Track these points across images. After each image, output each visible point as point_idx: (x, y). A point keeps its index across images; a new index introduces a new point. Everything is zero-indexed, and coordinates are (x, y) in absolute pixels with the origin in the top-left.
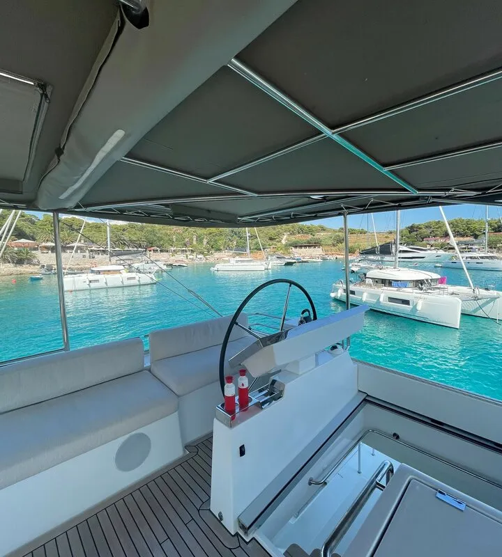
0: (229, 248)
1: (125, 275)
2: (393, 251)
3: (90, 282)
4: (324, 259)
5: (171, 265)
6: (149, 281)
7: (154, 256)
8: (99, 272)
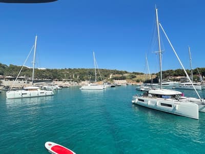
0: (88, 80)
1: (39, 91)
2: (160, 81)
3: (22, 94)
4: (127, 84)
5: (62, 87)
6: (50, 94)
7: (56, 83)
8: (27, 90)
